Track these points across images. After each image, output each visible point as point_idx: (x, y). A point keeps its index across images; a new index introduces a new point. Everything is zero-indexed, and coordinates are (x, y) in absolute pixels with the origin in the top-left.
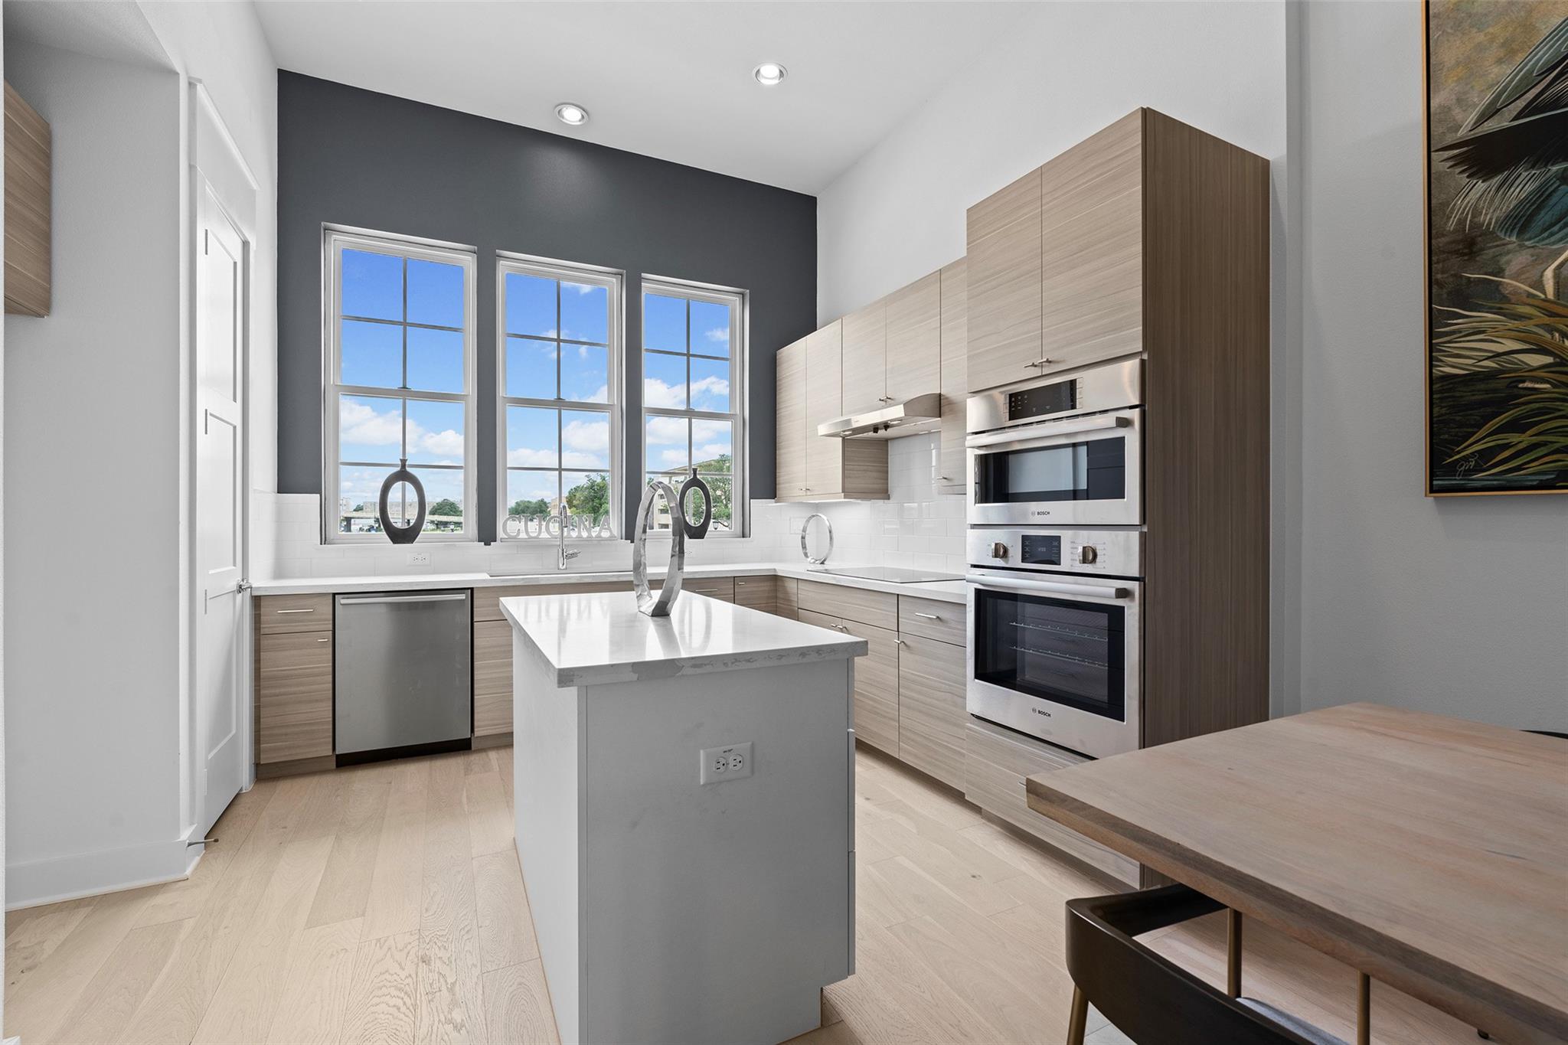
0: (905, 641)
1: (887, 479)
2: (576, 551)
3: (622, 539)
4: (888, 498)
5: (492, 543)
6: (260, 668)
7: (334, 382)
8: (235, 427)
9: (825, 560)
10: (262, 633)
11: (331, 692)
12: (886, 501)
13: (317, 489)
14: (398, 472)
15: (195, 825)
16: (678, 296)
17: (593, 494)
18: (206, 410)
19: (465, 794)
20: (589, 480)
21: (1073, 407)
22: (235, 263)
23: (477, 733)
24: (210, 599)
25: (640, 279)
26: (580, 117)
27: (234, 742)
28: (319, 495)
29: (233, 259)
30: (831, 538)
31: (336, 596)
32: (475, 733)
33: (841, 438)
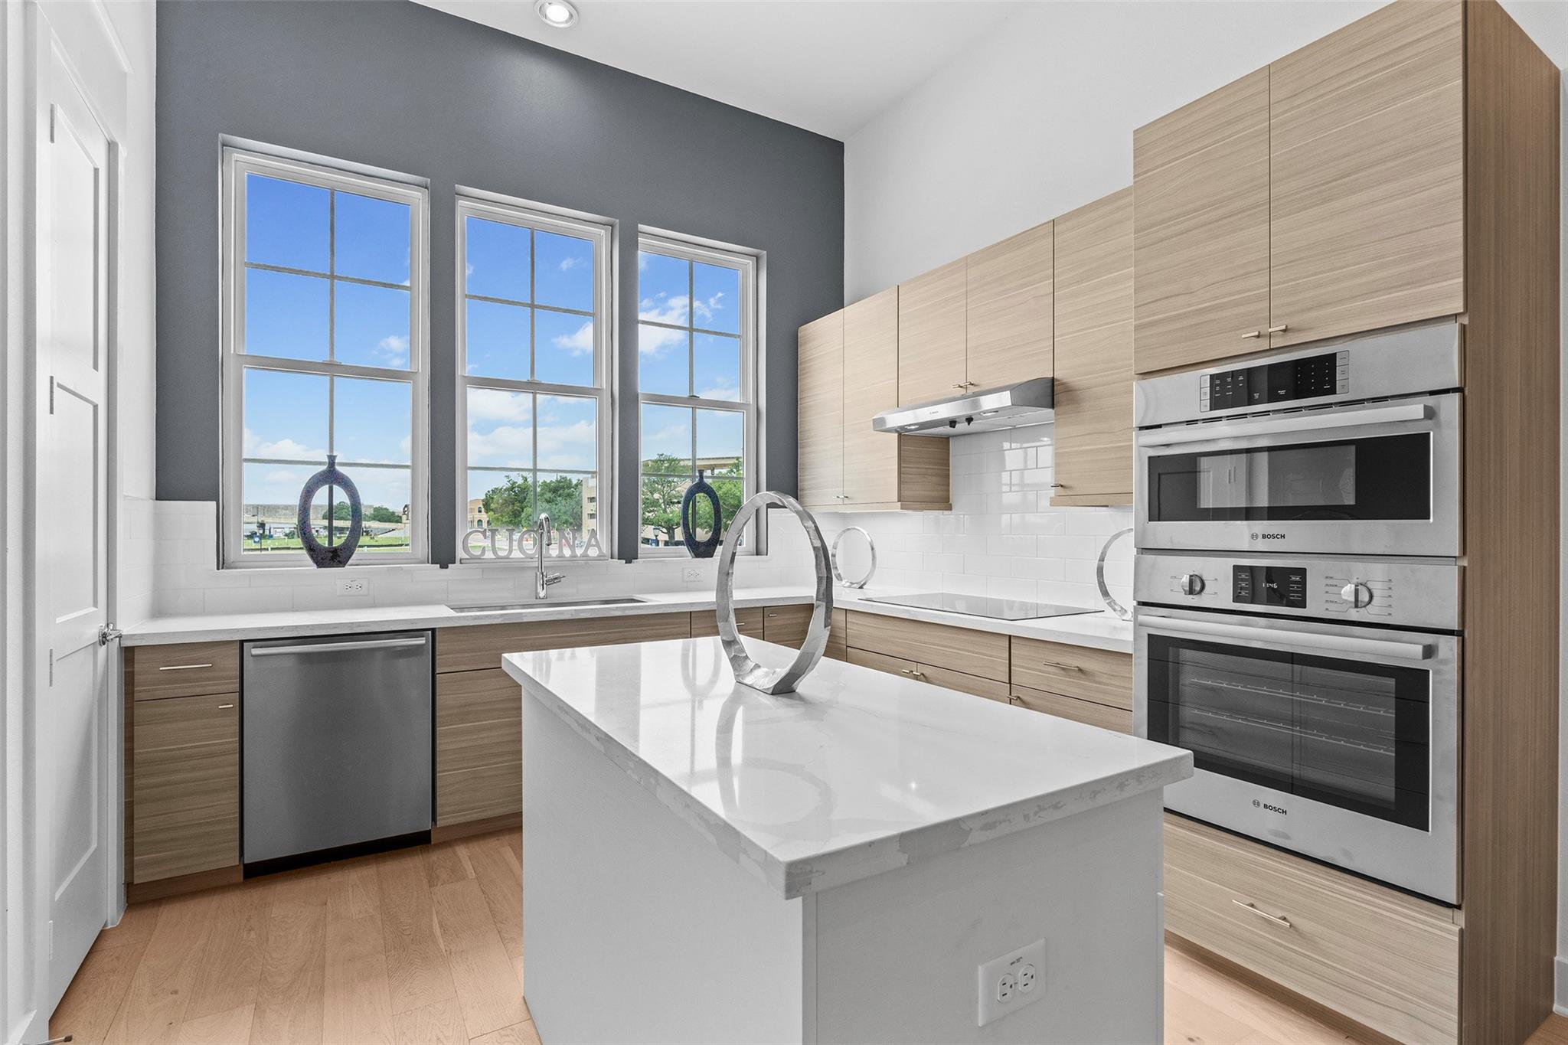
0: (1021, 696)
1: (949, 486)
2: (557, 574)
3: (612, 558)
4: (950, 508)
5: (450, 565)
6: (133, 749)
7: (235, 351)
8: (96, 407)
9: (865, 584)
10: (135, 699)
11: (237, 777)
12: (946, 512)
13: (210, 492)
14: (324, 472)
15: (35, 1011)
16: (678, 256)
17: (513, 497)
18: (52, 378)
19: (435, 919)
20: (509, 482)
21: (1332, 391)
22: (96, 171)
23: (440, 823)
24: (57, 660)
25: (636, 233)
26: (567, 15)
27: (97, 858)
28: (214, 503)
29: (92, 161)
30: (874, 557)
31: (245, 644)
32: (438, 823)
33: (896, 435)
